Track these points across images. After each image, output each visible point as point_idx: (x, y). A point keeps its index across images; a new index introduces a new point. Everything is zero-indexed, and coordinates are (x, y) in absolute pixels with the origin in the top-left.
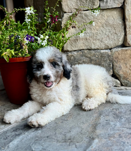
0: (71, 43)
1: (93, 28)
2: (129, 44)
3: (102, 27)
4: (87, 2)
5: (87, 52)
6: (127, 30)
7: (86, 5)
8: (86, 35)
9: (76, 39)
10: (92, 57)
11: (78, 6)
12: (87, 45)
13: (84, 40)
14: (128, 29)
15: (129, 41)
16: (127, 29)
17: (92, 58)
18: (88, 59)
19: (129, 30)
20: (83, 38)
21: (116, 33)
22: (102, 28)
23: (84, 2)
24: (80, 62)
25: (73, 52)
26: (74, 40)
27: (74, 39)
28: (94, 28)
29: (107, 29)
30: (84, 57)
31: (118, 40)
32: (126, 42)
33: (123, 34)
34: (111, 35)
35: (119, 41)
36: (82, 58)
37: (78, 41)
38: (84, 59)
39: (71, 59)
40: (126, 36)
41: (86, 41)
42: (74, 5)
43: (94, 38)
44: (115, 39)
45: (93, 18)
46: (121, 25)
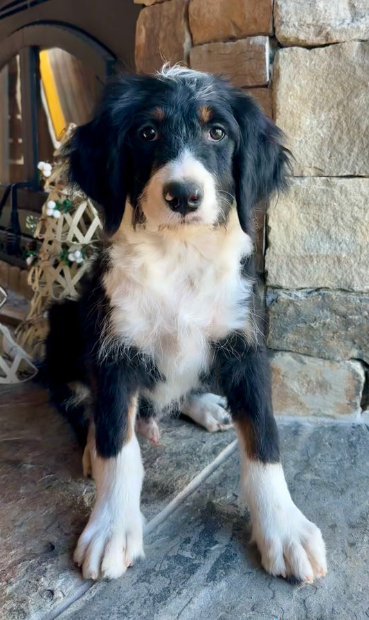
0: (290, 265)
1: (361, 230)
4: (352, 154)
5: (336, 298)
7: (348, 161)
8: (338, 248)
9: (307, 256)
10: (351, 315)
11: (323, 160)
12: (340, 277)
13: (333, 261)
17: (350, 317)
18: (338, 317)
20: (329, 253)
23: (342, 154)
24: (312, 325)
25: (295, 293)
26: (302, 257)
27: (300, 253)
28: (364, 230)
30: (325, 311)
36: (321, 312)
37: (312, 261)
38: (327, 318)
39: (285, 314)
41: (337, 264)
42: (311, 155)
43: (360, 259)
45: (363, 200)
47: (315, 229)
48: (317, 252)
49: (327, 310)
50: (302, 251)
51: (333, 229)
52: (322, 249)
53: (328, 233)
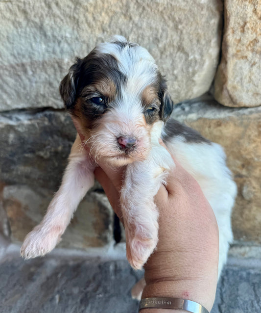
1: (87, 20)
2: (231, 98)
3: (125, 15)
5: (66, 120)
6: (230, 38)
8: (58, 50)
9: (18, 65)
13: (52, 70)
14: (233, 32)
15: (234, 88)
16: (229, 32)
19: (240, 41)
20: (46, 59)
21: (180, 48)
22: (122, 20)
25: (15, 116)
26: (12, 67)
27: (9, 61)
28: (90, 18)
29: (144, 25)
30: (56, 137)
31: (190, 80)
32: (222, 89)
33: (214, 51)
34: (162, 53)
35: (193, 81)
37: (25, 71)
38: (59, 145)
40: (222, 65)
44: (175, 72)
46: (205, 12)
47: (24, 23)
48: (31, 58)
49: (58, 135)
50: (11, 58)
51: (47, 22)
52: (36, 53)
53: (41, 28)
